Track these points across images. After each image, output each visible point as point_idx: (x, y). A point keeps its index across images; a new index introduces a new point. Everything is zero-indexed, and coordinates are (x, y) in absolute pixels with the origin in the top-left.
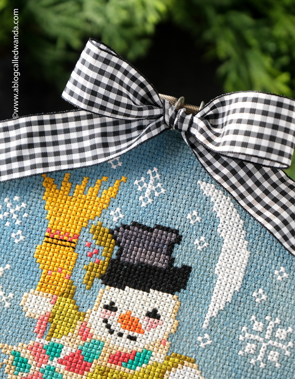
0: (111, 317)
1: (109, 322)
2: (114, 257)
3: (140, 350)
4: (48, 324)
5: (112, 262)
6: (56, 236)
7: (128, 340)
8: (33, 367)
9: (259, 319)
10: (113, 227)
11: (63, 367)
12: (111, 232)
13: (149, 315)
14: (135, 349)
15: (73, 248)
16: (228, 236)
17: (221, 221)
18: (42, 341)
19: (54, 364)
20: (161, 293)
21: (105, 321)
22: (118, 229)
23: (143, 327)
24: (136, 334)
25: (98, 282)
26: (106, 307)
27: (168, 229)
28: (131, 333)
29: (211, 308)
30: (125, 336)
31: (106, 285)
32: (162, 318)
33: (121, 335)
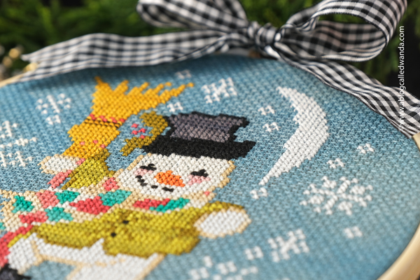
0: (147, 175)
1: (143, 178)
2: (164, 134)
3: (175, 198)
4: (67, 179)
5: (159, 137)
6: (99, 119)
7: (162, 191)
8: (37, 208)
9: (331, 179)
10: (169, 115)
11: (74, 208)
12: (166, 118)
13: (194, 173)
14: (169, 197)
15: (117, 127)
16: (305, 123)
17: (300, 112)
18: (56, 190)
19: (64, 206)
20: (213, 159)
21: (139, 177)
22: (173, 116)
23: (184, 182)
24: (173, 187)
25: (138, 151)
26: (143, 167)
27: (234, 117)
28: (168, 186)
29: (273, 170)
30: (159, 188)
31: (148, 152)
32: (210, 176)
33: (154, 187)
